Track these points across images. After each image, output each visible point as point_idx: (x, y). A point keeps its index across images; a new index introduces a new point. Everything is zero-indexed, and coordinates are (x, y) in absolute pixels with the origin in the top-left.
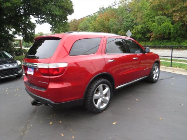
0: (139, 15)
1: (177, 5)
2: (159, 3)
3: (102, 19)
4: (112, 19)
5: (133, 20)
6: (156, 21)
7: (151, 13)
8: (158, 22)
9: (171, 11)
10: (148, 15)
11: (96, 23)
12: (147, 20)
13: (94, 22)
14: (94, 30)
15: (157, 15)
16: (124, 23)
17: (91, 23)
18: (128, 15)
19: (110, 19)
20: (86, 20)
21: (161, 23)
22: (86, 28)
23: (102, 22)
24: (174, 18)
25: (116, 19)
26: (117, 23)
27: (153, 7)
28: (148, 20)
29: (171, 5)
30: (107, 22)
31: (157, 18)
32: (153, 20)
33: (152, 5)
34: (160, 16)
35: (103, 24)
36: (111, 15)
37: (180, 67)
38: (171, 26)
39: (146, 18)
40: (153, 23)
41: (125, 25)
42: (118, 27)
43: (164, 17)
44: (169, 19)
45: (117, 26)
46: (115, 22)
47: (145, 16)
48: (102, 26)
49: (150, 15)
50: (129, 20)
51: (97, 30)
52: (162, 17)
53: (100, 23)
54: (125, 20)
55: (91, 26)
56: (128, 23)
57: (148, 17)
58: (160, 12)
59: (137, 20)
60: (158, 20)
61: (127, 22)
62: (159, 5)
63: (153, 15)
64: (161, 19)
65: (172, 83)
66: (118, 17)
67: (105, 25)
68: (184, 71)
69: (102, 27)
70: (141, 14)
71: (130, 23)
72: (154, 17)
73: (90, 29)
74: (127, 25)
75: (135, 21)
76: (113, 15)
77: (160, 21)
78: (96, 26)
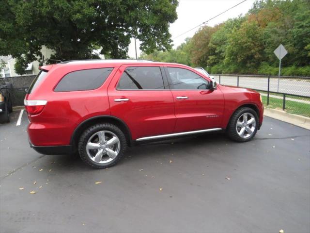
3: (252, 24)
4: (273, 23)
11: (240, 31)
13: (235, 31)
14: (234, 44)
16: (294, 31)
18: (304, 14)
19: (267, 23)
20: (225, 27)
22: (223, 41)
23: (250, 29)
25: (278, 23)
26: (280, 31)
30: (261, 28)
35: (253, 33)
36: (268, 15)
41: (295, 34)
42: (281, 37)
45: (279, 36)
46: (275, 28)
48: (249, 37)
50: (304, 24)
54: (297, 24)
55: (231, 37)
56: (301, 29)
61: (301, 27)
66: (283, 20)
67: (256, 35)
69: (251, 39)
71: (307, 29)
74: (300, 34)
76: (273, 16)
78: (239, 37)
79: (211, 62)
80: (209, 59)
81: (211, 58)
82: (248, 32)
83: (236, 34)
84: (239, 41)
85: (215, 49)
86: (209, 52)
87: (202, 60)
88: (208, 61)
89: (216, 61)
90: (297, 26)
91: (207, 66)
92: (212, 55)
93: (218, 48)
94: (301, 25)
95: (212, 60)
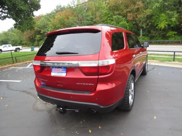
0: (98, 14)
1: (130, 7)
2: (115, 4)
3: (62, 17)
4: (72, 17)
5: (92, 19)
6: (114, 20)
7: (109, 13)
8: (115, 21)
9: (125, 11)
10: (106, 14)
11: (55, 21)
12: (105, 19)
13: (53, 20)
14: (54, 28)
15: (115, 15)
16: (85, 22)
17: (50, 21)
19: (69, 17)
21: (119, 22)
22: (44, 26)
23: (61, 20)
24: (128, 18)
25: (76, 18)
26: (78, 22)
27: (110, 7)
28: (107, 19)
29: (125, 6)
30: (66, 20)
31: (115, 17)
32: (111, 19)
33: (109, 5)
34: (117, 16)
35: (63, 22)
36: (70, 13)
37: (153, 60)
38: (127, 25)
39: (104, 17)
40: (112, 22)
41: (85, 23)
43: (121, 17)
44: (124, 19)
46: (75, 20)
47: (103, 15)
48: (61, 24)
49: (108, 14)
50: (89, 19)
51: (57, 28)
52: (118, 16)
53: (59, 21)
55: (51, 24)
56: (88, 21)
57: (106, 17)
58: (117, 12)
59: (96, 19)
60: (115, 19)
61: (87, 20)
62: (115, 6)
63: (111, 14)
64: (119, 19)
65: (160, 73)
66: (78, 16)
67: (65, 23)
68: (158, 63)
70: (100, 13)
71: (90, 21)
72: (112, 16)
73: (49, 28)
74: (88, 24)
75: (94, 20)
76: (73, 14)
77: (117, 20)
78: (56, 24)
79: (38, 39)
80: (36, 37)
81: (38, 36)
82: (60, 21)
83: (54, 22)
84: (57, 26)
85: (40, 31)
86: (35, 33)
87: (31, 38)
88: (36, 38)
89: (41, 38)
90: (86, 20)
91: (36, 42)
92: (38, 35)
93: (42, 30)
94: (87, 19)
95: (39, 37)
